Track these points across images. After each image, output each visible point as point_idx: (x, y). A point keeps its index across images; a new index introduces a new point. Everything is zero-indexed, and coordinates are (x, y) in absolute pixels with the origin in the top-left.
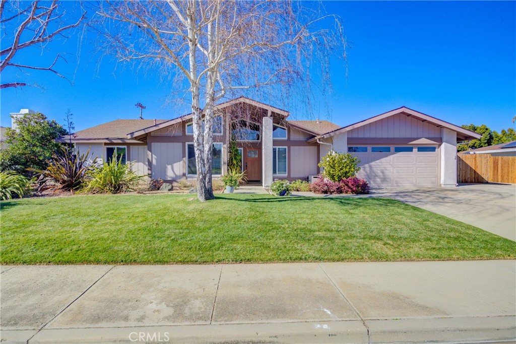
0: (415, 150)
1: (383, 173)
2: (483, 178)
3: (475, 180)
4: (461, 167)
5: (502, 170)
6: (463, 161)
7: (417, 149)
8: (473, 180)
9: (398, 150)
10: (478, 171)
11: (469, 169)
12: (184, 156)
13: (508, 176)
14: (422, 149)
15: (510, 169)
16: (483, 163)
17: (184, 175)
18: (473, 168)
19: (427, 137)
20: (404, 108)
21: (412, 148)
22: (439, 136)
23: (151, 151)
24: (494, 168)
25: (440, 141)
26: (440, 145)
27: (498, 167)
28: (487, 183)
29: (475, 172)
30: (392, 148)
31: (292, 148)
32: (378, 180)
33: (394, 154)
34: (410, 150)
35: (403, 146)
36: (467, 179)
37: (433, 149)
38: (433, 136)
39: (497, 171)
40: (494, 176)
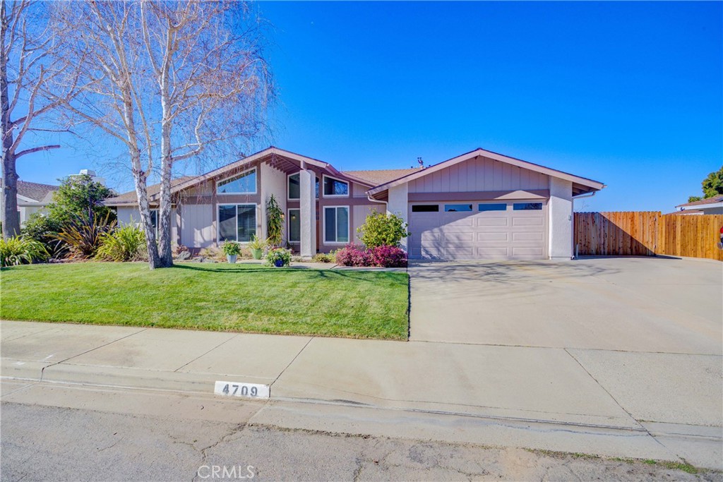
0: (510, 208)
1: (458, 238)
2: (646, 248)
3: (632, 250)
4: (607, 232)
5: (683, 235)
6: (610, 222)
7: (512, 207)
8: (629, 251)
9: (483, 208)
10: (638, 237)
11: (621, 233)
12: (214, 220)
13: (695, 244)
14: (519, 206)
15: (700, 235)
16: (647, 226)
17: (215, 240)
18: (629, 232)
19: (527, 188)
20: (480, 151)
21: (506, 205)
22: (546, 188)
23: (180, 214)
24: (668, 232)
25: (547, 193)
26: (548, 200)
27: (675, 232)
28: (654, 256)
29: (632, 238)
30: (475, 205)
31: (355, 207)
33: (477, 213)
34: (502, 207)
35: (490, 202)
36: (617, 250)
37: (537, 206)
38: (535, 187)
39: (675, 238)
40: (667, 245)
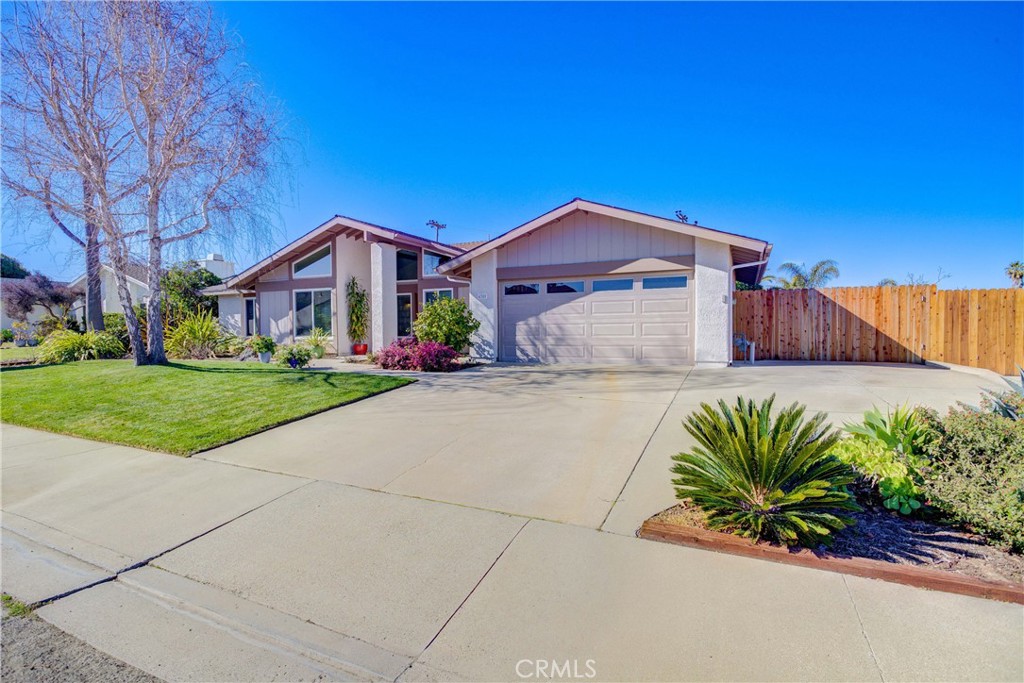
0: (638, 285)
1: (560, 328)
2: (905, 350)
3: (877, 353)
4: (829, 321)
5: (984, 326)
6: (834, 304)
7: (642, 283)
8: (872, 354)
10: (890, 331)
11: (855, 327)
12: (291, 309)
16: (907, 314)
18: (872, 322)
19: (661, 254)
20: (578, 202)
21: (632, 281)
24: (951, 322)
25: (690, 260)
26: (694, 271)
27: (965, 321)
28: (922, 363)
29: (877, 332)
30: (589, 282)
31: (460, 289)
32: (550, 341)
33: (590, 294)
34: (626, 284)
35: (606, 277)
36: (849, 351)
37: (680, 282)
38: (673, 252)
39: (965, 331)
40: (949, 345)
